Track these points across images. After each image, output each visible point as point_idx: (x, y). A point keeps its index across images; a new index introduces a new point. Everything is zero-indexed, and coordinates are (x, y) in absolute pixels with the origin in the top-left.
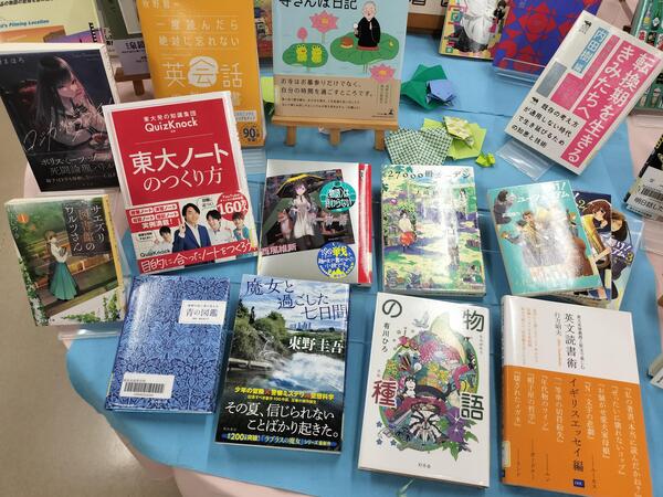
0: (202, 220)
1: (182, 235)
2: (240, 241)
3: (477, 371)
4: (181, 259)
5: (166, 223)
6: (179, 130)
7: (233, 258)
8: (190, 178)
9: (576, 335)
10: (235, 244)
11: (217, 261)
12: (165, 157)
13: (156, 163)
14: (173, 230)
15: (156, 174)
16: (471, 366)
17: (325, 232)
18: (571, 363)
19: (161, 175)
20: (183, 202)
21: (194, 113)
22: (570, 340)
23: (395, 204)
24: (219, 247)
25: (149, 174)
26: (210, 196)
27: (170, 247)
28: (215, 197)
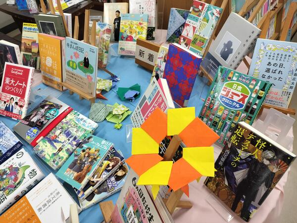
0: (13, 104)
1: (8, 106)
2: (19, 115)
3: (15, 190)
4: (5, 113)
5: (6, 101)
6: (18, 75)
7: (16, 119)
8: (15, 90)
9: (52, 201)
10: (18, 115)
11: (13, 118)
12: (13, 81)
13: (10, 82)
14: (7, 103)
15: (9, 85)
16: (15, 187)
17: (38, 123)
18: (40, 209)
19: (10, 86)
20: (12, 96)
21: (23, 71)
22: (49, 201)
23: (63, 124)
24: (14, 114)
25: (8, 85)
26: (18, 97)
27: (4, 108)
28: (19, 98)
